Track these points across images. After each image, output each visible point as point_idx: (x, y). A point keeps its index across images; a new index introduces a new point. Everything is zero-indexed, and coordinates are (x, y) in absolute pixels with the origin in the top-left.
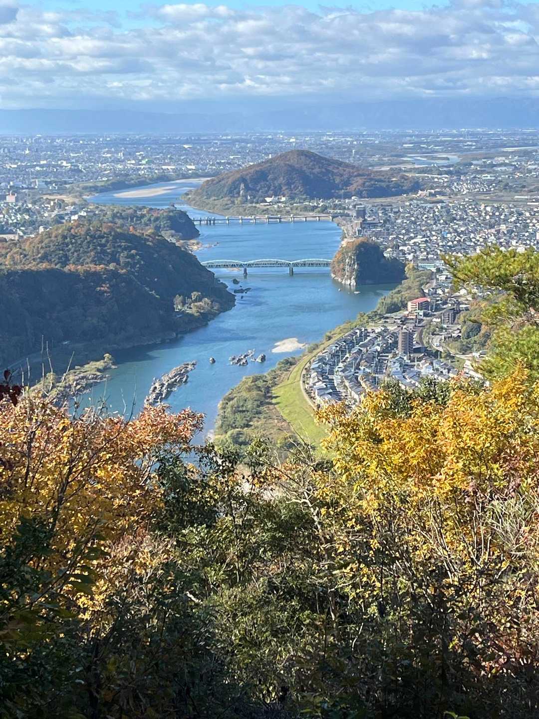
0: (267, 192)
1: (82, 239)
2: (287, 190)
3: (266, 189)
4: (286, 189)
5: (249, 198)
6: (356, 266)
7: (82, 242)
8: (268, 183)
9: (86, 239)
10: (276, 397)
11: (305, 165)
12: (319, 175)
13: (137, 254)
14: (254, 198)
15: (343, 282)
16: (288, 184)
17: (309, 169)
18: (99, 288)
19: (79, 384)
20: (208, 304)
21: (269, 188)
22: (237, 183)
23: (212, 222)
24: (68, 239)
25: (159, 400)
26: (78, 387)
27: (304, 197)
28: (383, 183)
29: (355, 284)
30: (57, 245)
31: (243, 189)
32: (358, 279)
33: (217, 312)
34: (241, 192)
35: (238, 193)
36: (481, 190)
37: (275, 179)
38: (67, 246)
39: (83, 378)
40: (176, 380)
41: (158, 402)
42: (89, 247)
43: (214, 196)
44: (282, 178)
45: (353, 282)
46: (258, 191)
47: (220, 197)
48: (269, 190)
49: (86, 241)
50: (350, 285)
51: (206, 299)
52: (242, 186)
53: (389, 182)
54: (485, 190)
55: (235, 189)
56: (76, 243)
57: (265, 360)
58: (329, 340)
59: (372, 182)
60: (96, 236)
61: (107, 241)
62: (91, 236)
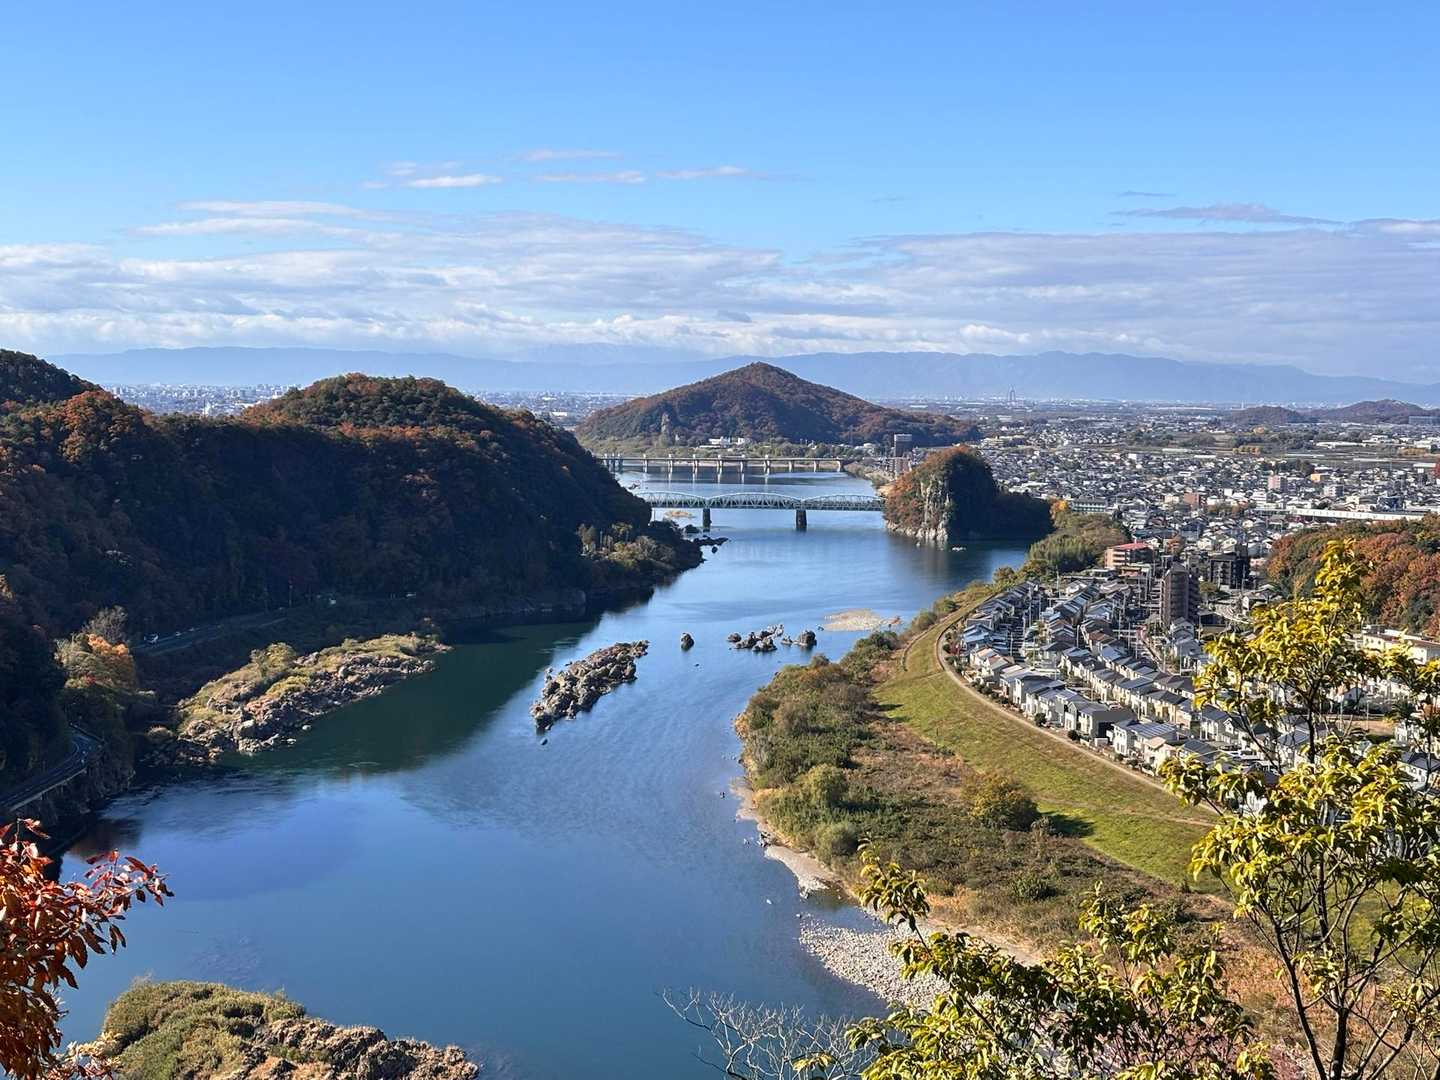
0: (709, 430)
1: (371, 403)
2: (747, 428)
3: (709, 424)
4: (746, 426)
5: (677, 438)
6: (948, 501)
7: (372, 408)
8: (712, 414)
9: (381, 402)
10: (892, 707)
11: (778, 387)
12: (803, 405)
13: (493, 439)
14: (688, 437)
15: (919, 534)
16: (750, 417)
17: (785, 393)
18: (409, 476)
19: (353, 674)
20: (649, 549)
21: (714, 423)
22: (656, 412)
23: (617, 464)
24: (341, 401)
25: (569, 710)
26: (351, 679)
27: (779, 438)
28: (918, 424)
29: (946, 537)
30: (314, 413)
31: (666, 423)
32: (951, 527)
33: (668, 567)
34: (664, 428)
35: (658, 430)
36: (1095, 441)
37: (726, 408)
38: (338, 416)
39: (364, 662)
40: (607, 671)
41: (565, 714)
42: (387, 419)
43: (613, 434)
44: (737, 407)
45: (942, 533)
46: (694, 428)
47: (624, 437)
48: (713, 426)
49: (380, 407)
50: (935, 538)
51: (645, 538)
52: (665, 417)
53: (927, 422)
54: (1101, 442)
55: (651, 423)
56: (357, 410)
57: (815, 643)
58: (954, 610)
59: (899, 421)
60: (403, 399)
61: (428, 410)
62: (392, 399)
